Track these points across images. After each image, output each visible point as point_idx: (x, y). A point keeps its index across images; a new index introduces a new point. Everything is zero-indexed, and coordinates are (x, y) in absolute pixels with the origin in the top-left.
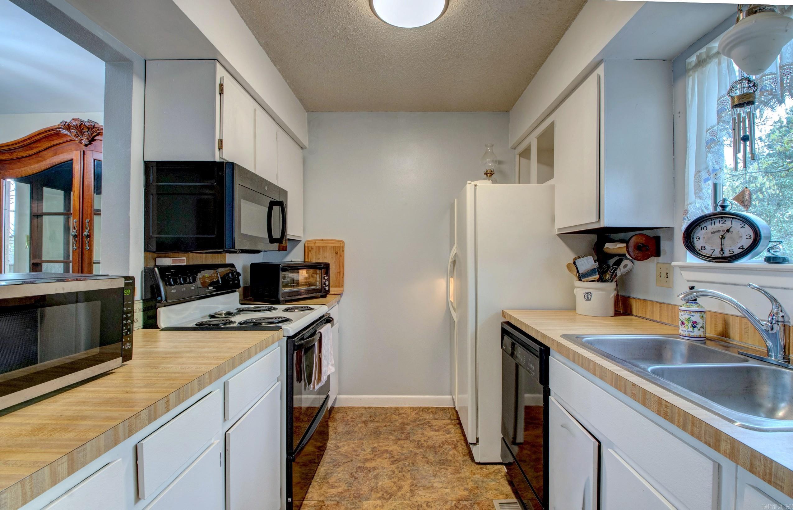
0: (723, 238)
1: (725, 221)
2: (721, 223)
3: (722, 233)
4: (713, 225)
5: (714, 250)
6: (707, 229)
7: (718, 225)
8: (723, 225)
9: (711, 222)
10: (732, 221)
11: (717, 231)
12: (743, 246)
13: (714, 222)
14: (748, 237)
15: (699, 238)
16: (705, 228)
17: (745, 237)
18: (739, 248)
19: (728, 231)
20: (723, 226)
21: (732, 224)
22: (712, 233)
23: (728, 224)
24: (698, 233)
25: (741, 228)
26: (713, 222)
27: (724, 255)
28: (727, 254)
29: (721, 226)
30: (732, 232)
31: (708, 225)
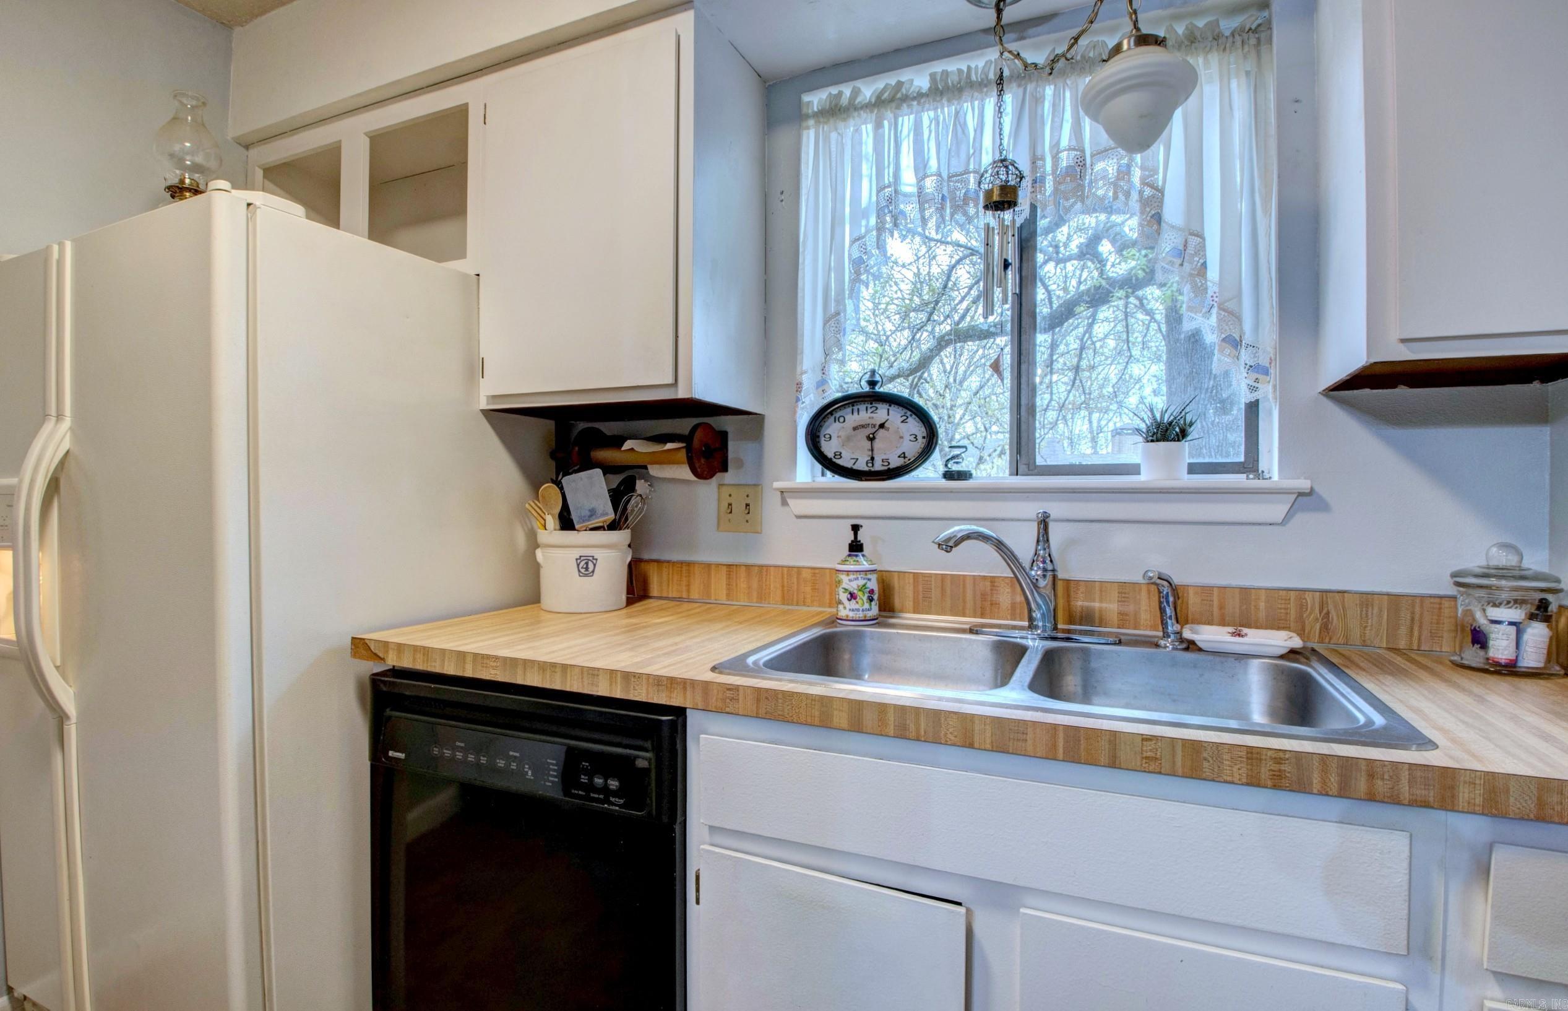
0: (871, 439)
1: (877, 408)
2: (870, 411)
3: (870, 430)
4: (856, 413)
5: (857, 459)
6: (844, 421)
7: (863, 415)
8: (873, 415)
9: (853, 410)
10: (888, 410)
11: (863, 426)
12: (904, 453)
13: (858, 409)
14: (912, 438)
15: (830, 438)
16: (842, 419)
17: (907, 437)
18: (899, 457)
19: (882, 426)
20: (873, 418)
21: (888, 415)
22: (855, 429)
23: (882, 413)
24: (829, 427)
25: (902, 422)
26: (855, 408)
27: (872, 469)
28: (878, 466)
29: (870, 418)
30: (888, 429)
31: (847, 414)
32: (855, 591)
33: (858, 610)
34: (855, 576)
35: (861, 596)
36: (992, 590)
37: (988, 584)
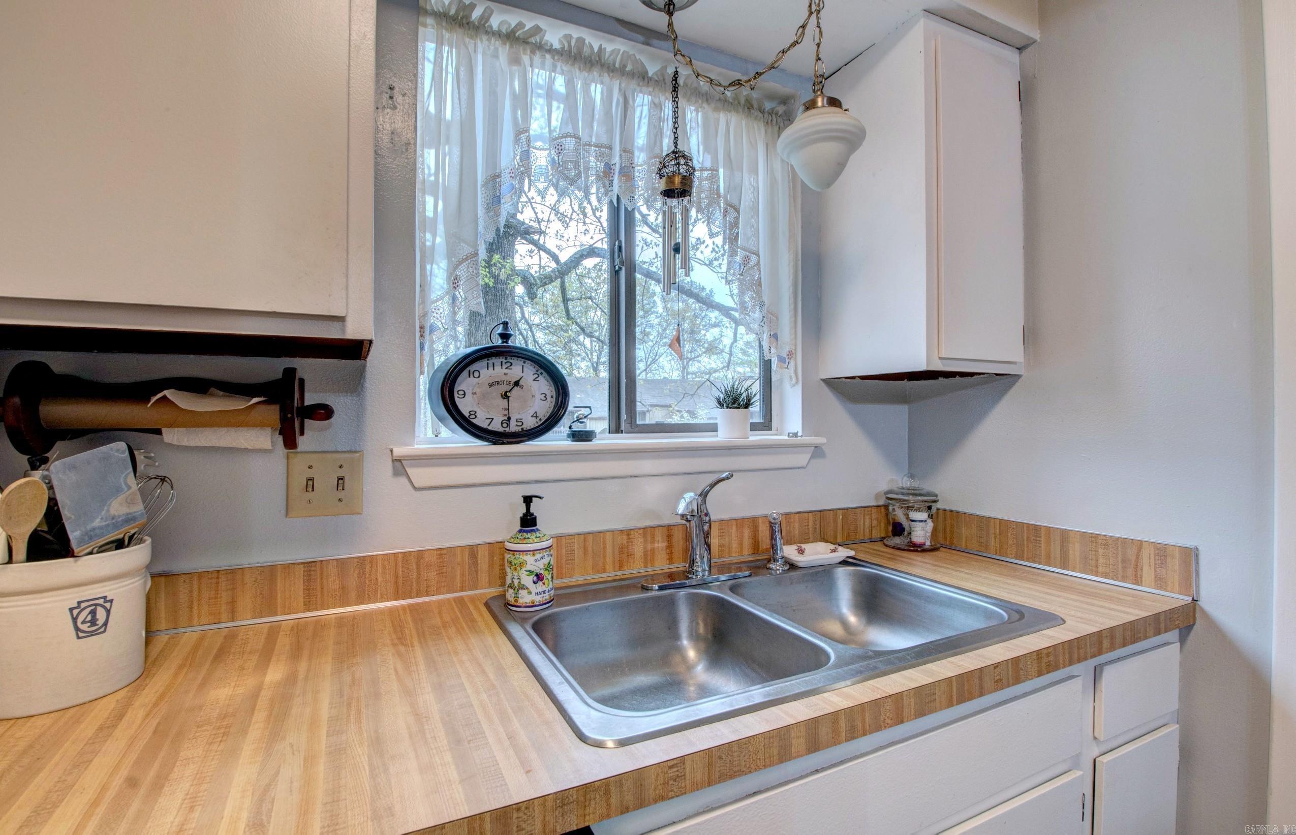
0: (505, 396)
1: (511, 364)
2: (505, 366)
3: (504, 388)
4: (491, 368)
5: (493, 419)
6: (479, 377)
7: (498, 370)
8: (507, 371)
9: (488, 363)
10: (523, 366)
11: (498, 383)
12: (536, 412)
13: (493, 363)
14: (542, 397)
15: (464, 394)
16: (476, 374)
17: (539, 397)
18: (532, 416)
19: (517, 383)
20: (507, 374)
21: (523, 372)
22: (491, 385)
23: (517, 369)
24: (461, 383)
25: (534, 380)
26: (491, 362)
27: (507, 429)
28: (513, 428)
29: (505, 374)
30: (522, 387)
31: (482, 368)
32: (542, 572)
33: (544, 592)
34: (541, 555)
35: (547, 576)
36: (628, 542)
37: (625, 537)
